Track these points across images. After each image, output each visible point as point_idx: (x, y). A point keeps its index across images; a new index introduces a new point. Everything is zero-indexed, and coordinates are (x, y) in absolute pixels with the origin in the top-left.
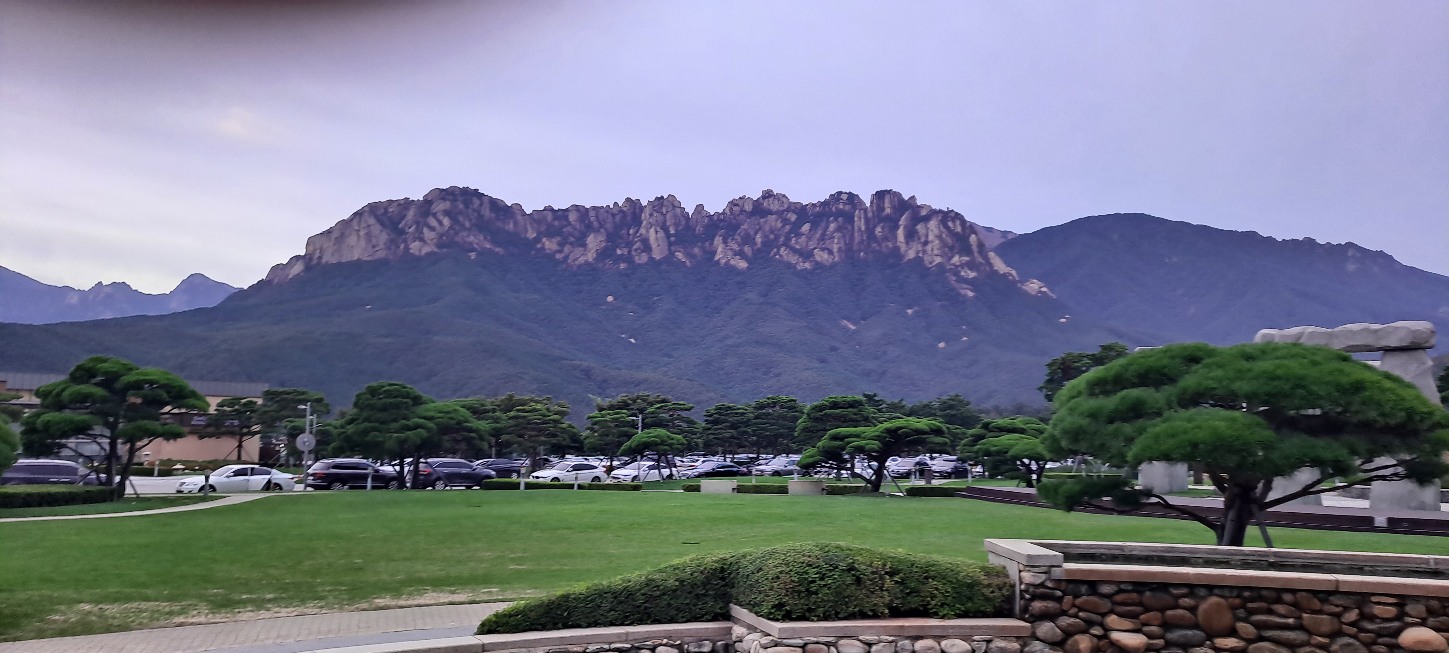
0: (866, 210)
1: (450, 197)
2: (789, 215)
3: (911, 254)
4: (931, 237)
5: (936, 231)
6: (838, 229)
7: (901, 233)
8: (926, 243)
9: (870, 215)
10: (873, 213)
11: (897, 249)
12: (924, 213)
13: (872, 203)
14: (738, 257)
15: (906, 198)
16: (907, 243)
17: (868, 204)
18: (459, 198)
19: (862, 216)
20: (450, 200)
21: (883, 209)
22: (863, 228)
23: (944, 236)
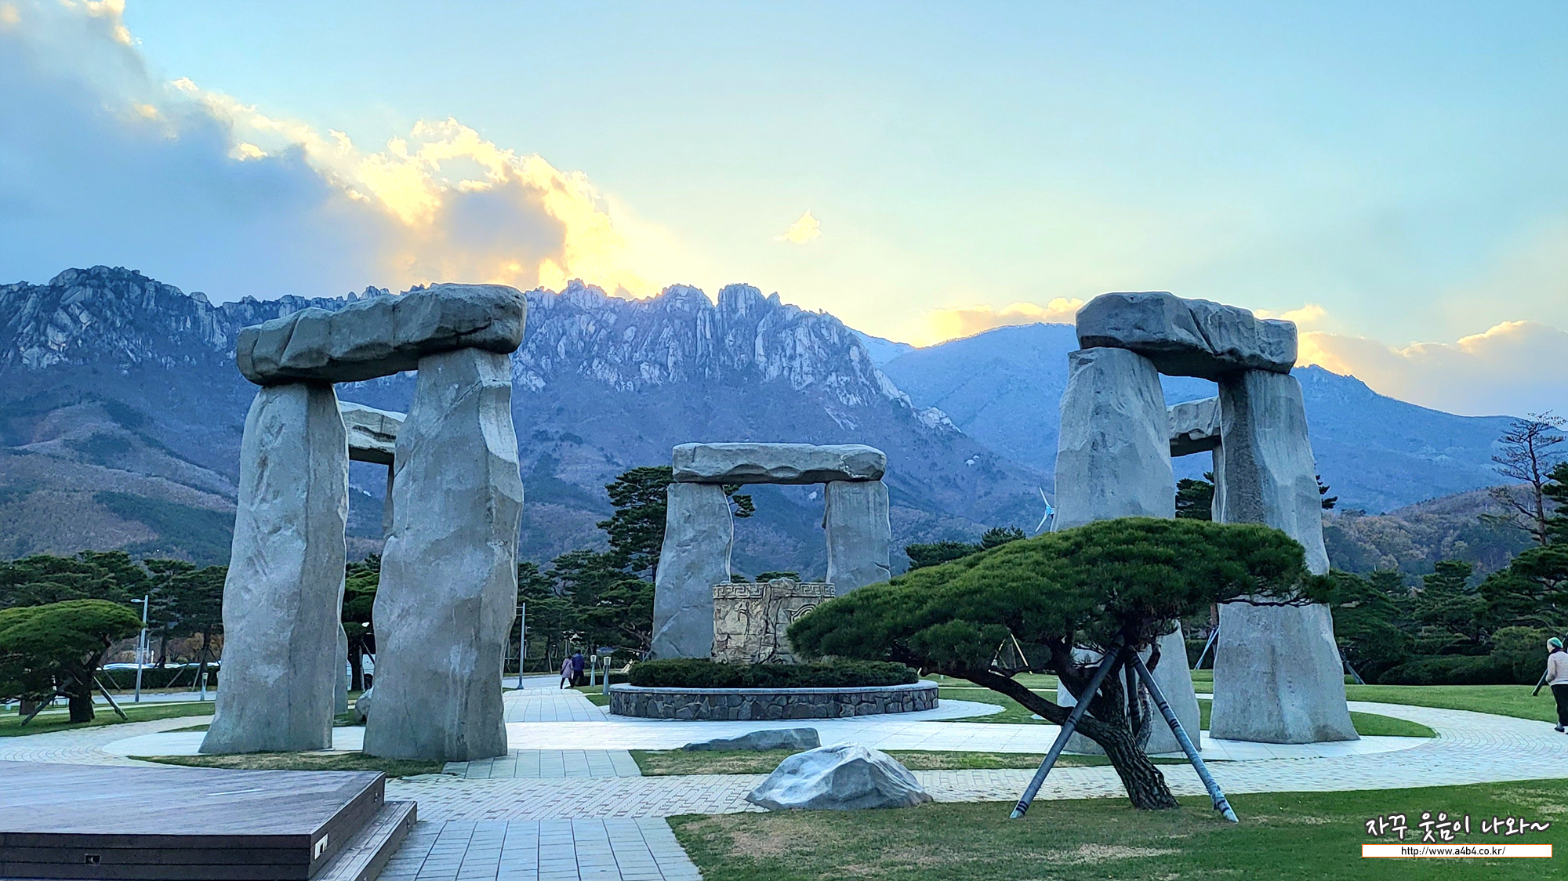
0: (712, 311)
1: (95, 282)
2: (606, 315)
3: (773, 371)
4: (799, 350)
5: (806, 341)
6: (676, 336)
7: (759, 343)
8: (792, 358)
9: (718, 316)
10: (722, 315)
11: (752, 364)
12: (789, 317)
13: (720, 300)
14: (530, 373)
15: (766, 297)
16: (767, 356)
17: (715, 303)
18: (107, 283)
19: (707, 320)
20: (92, 286)
21: (735, 310)
22: (708, 336)
23: (816, 348)
